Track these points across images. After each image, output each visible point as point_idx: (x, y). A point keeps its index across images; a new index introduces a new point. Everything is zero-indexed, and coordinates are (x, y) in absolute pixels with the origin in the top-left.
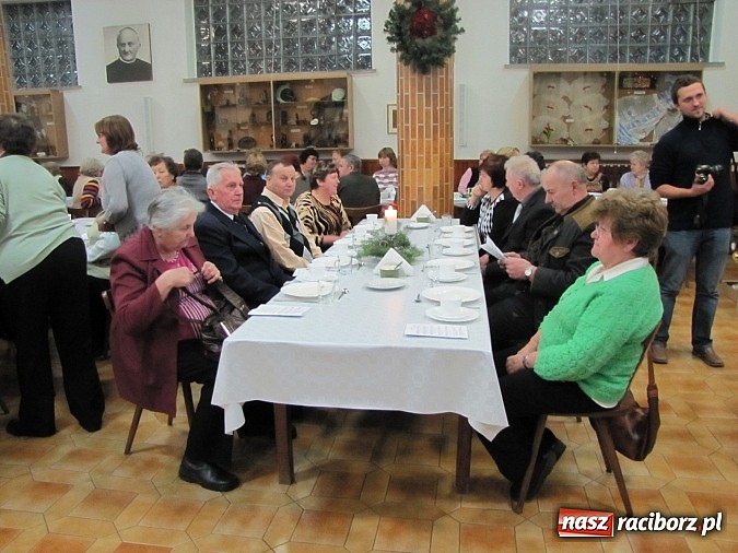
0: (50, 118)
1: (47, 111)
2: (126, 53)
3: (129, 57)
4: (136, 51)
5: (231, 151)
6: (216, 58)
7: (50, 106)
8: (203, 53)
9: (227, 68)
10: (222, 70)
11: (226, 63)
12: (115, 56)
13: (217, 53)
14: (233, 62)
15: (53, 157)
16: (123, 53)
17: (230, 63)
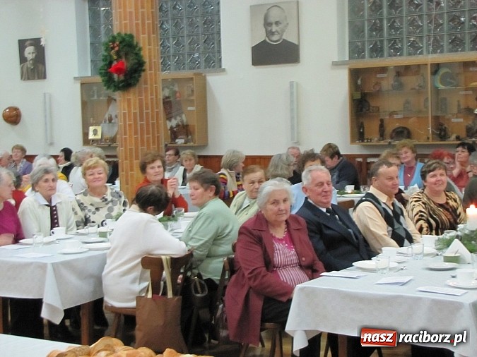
0: (191, 103)
1: (189, 96)
2: (273, 33)
3: (275, 38)
4: (283, 31)
5: (382, 143)
6: (371, 36)
7: (193, 91)
8: (356, 31)
9: (382, 47)
10: (377, 51)
11: (382, 42)
12: (261, 36)
13: (371, 30)
14: (390, 41)
15: (191, 144)
16: (270, 34)
17: (385, 43)
